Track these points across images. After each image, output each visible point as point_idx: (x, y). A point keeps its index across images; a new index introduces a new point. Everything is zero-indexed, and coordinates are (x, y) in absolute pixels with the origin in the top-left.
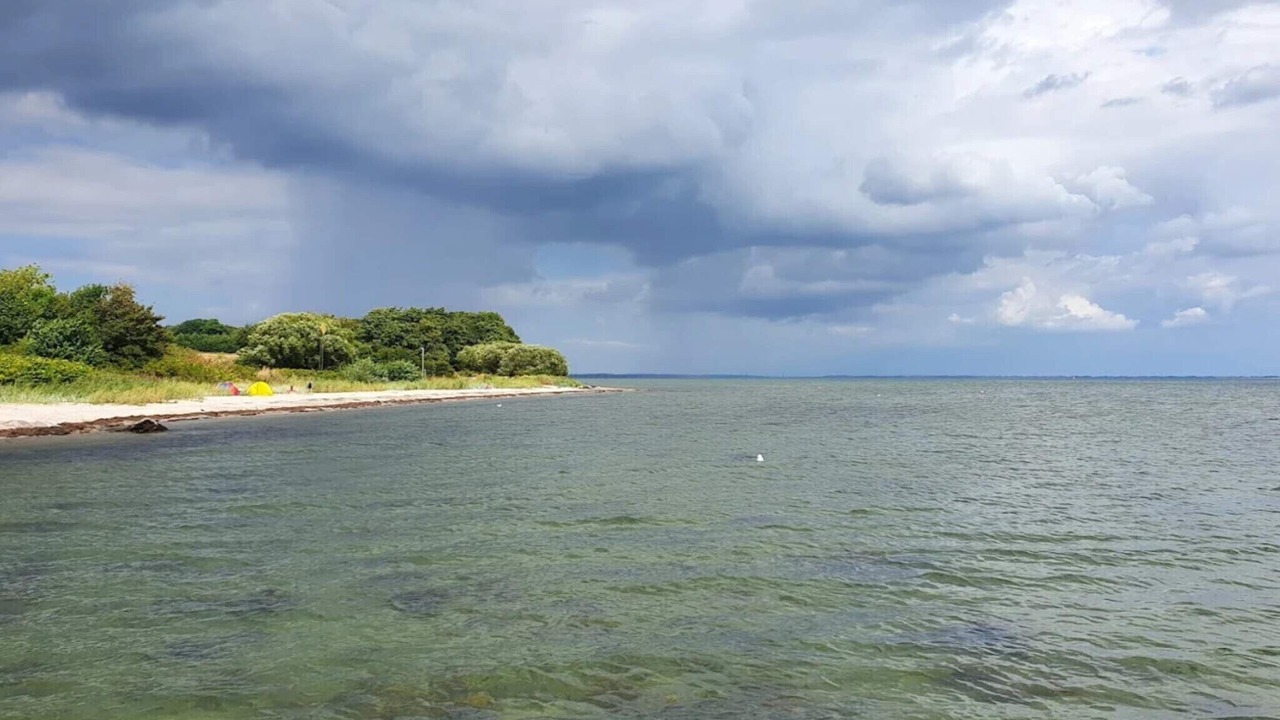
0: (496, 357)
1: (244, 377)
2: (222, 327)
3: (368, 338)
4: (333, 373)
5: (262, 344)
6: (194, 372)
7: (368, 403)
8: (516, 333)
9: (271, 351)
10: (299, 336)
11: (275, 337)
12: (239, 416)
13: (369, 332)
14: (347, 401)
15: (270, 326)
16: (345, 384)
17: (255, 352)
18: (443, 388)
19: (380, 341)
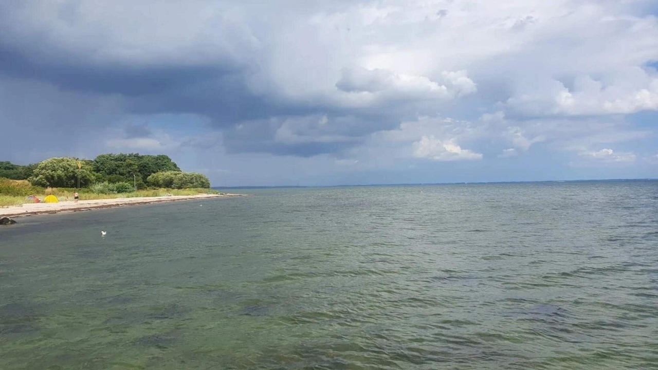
0: (171, 179)
1: (38, 192)
2: (12, 166)
3: (98, 170)
4: (86, 190)
5: (41, 174)
6: (10, 191)
7: (113, 205)
8: (178, 166)
9: (47, 178)
10: (63, 170)
11: (50, 171)
12: (47, 214)
13: (98, 167)
14: (101, 205)
15: (46, 165)
16: (95, 195)
17: (37, 179)
18: (147, 196)
19: (104, 171)
